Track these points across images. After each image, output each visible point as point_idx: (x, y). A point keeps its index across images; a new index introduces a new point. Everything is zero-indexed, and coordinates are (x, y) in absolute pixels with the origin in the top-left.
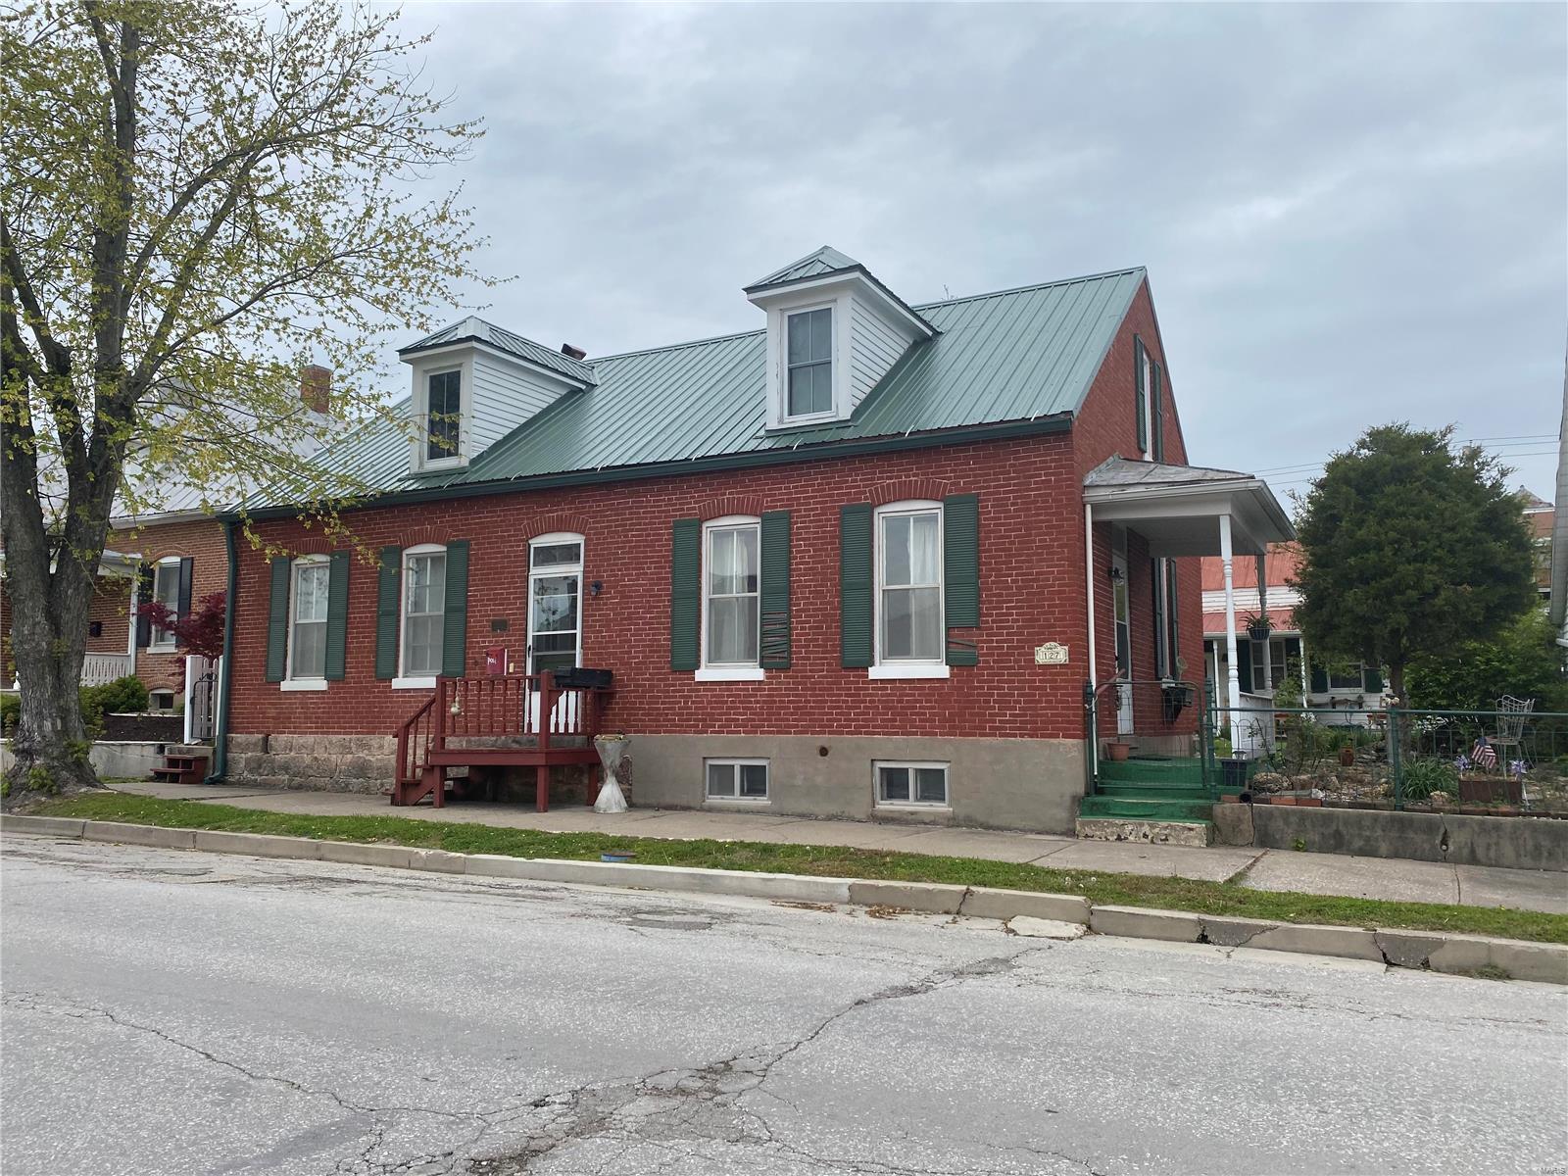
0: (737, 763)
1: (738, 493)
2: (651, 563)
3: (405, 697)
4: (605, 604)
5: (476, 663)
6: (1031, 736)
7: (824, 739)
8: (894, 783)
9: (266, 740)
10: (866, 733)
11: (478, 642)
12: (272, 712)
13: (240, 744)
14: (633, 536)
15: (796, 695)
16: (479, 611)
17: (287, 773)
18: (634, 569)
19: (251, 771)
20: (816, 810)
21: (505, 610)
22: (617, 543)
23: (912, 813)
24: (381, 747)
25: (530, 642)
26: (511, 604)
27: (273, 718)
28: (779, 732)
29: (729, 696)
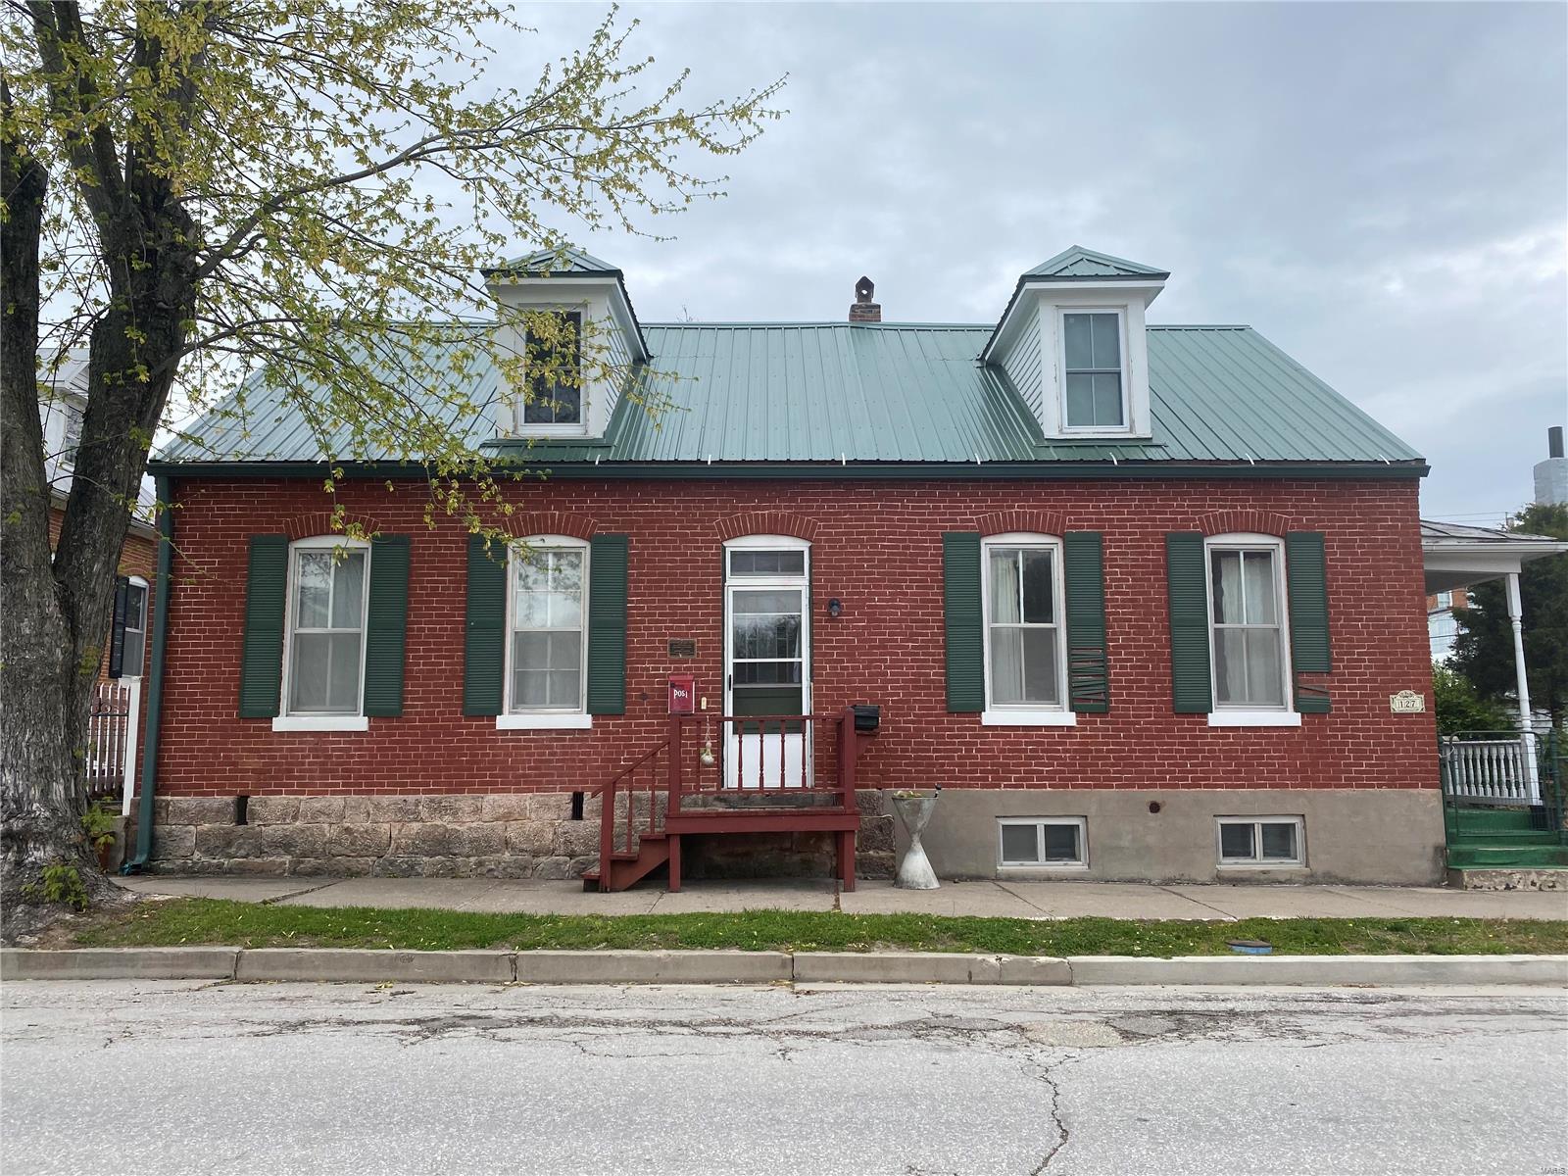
0: (1040, 823)
1: (1030, 507)
2: (911, 581)
3: (519, 740)
4: (848, 628)
5: (644, 696)
6: (1389, 786)
7: (1156, 794)
8: (1236, 841)
9: (242, 802)
10: (1206, 786)
11: (647, 669)
12: (253, 762)
13: (183, 812)
14: (883, 547)
15: (1118, 744)
16: (646, 628)
17: (288, 852)
18: (886, 587)
19: (209, 852)
20: (1149, 874)
21: (691, 628)
22: (861, 553)
23: (1264, 872)
24: (478, 810)
25: (729, 671)
26: (700, 621)
27: (253, 771)
28: (1095, 786)
29: (1027, 744)
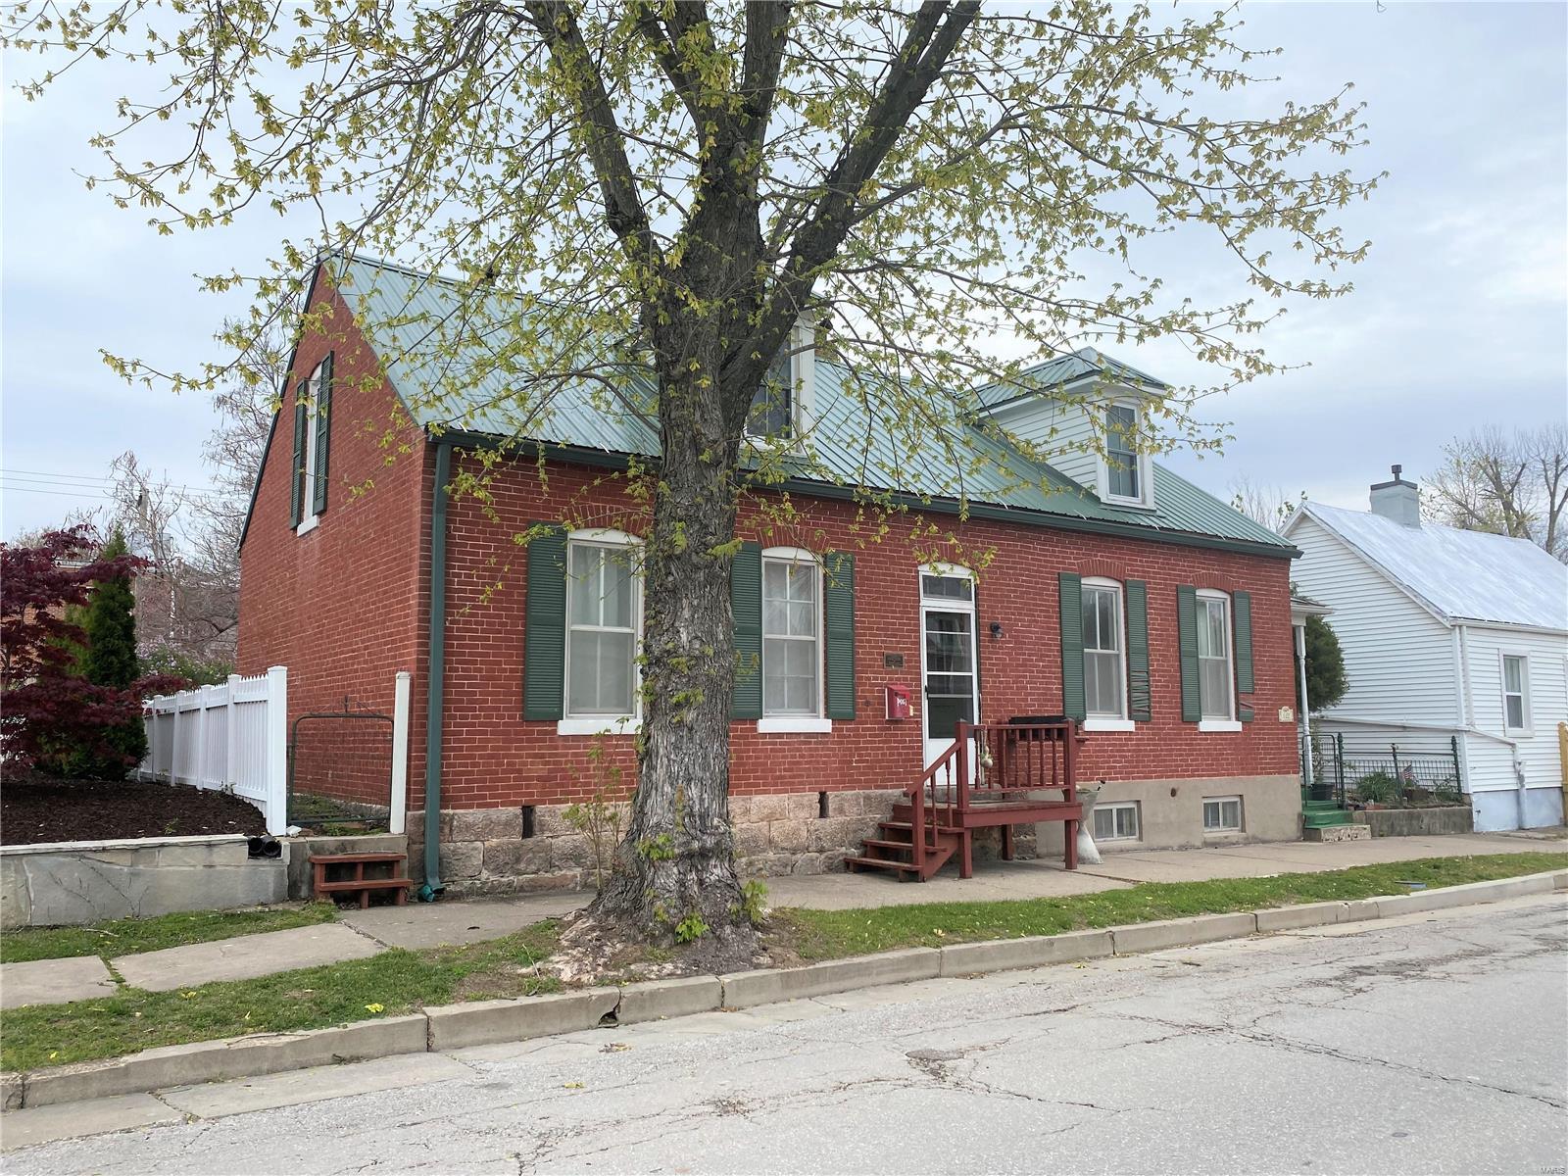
0: (1114, 807)
1: (1108, 557)
2: (1041, 611)
3: (775, 744)
4: (1001, 648)
5: (867, 703)
6: (1279, 773)
7: (1173, 782)
8: (1212, 813)
9: (528, 811)
10: (1199, 776)
11: (869, 679)
12: (539, 769)
14: (1023, 581)
15: (1154, 745)
16: (869, 641)
17: (578, 865)
18: (1026, 615)
19: (499, 870)
20: (1171, 843)
21: (898, 643)
22: (1009, 585)
23: (1226, 837)
24: (747, 811)
25: (925, 682)
26: (904, 637)
27: (539, 778)
28: (1145, 778)
29: (1109, 745)
